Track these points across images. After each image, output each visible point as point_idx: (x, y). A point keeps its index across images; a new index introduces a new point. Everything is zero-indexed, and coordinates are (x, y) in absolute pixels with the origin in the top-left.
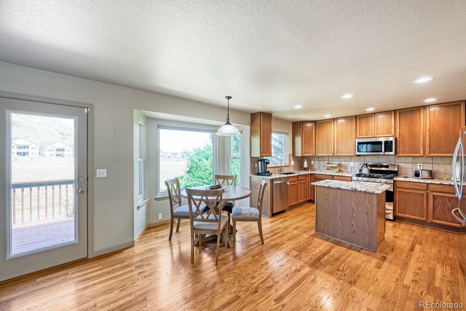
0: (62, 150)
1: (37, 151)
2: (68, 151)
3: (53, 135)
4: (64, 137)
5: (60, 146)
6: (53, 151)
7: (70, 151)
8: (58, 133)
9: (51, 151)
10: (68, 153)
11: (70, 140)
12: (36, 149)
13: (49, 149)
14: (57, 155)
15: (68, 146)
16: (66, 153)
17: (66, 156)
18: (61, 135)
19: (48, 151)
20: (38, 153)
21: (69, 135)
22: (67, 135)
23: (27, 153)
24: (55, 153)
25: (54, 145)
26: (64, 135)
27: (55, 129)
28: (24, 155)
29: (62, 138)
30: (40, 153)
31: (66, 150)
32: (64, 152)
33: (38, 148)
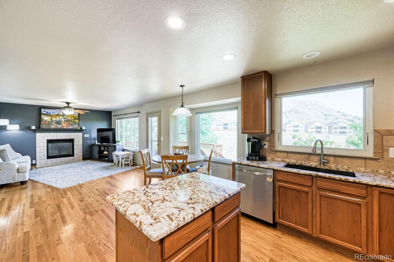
0: (320, 128)
1: (304, 129)
2: (324, 129)
3: (319, 116)
4: (327, 118)
5: (319, 124)
6: (314, 129)
7: (326, 129)
8: (322, 114)
9: (312, 129)
10: (325, 130)
11: (331, 120)
12: (303, 127)
13: (311, 127)
14: (317, 132)
15: (324, 124)
16: (323, 130)
17: (323, 133)
18: (324, 116)
19: (310, 129)
20: (304, 131)
21: (331, 116)
22: (329, 116)
23: (298, 130)
24: (315, 130)
25: (314, 124)
26: (327, 116)
27: (320, 112)
28: (297, 132)
29: (325, 118)
30: (305, 130)
31: (323, 128)
32: (322, 130)
33: (304, 127)
